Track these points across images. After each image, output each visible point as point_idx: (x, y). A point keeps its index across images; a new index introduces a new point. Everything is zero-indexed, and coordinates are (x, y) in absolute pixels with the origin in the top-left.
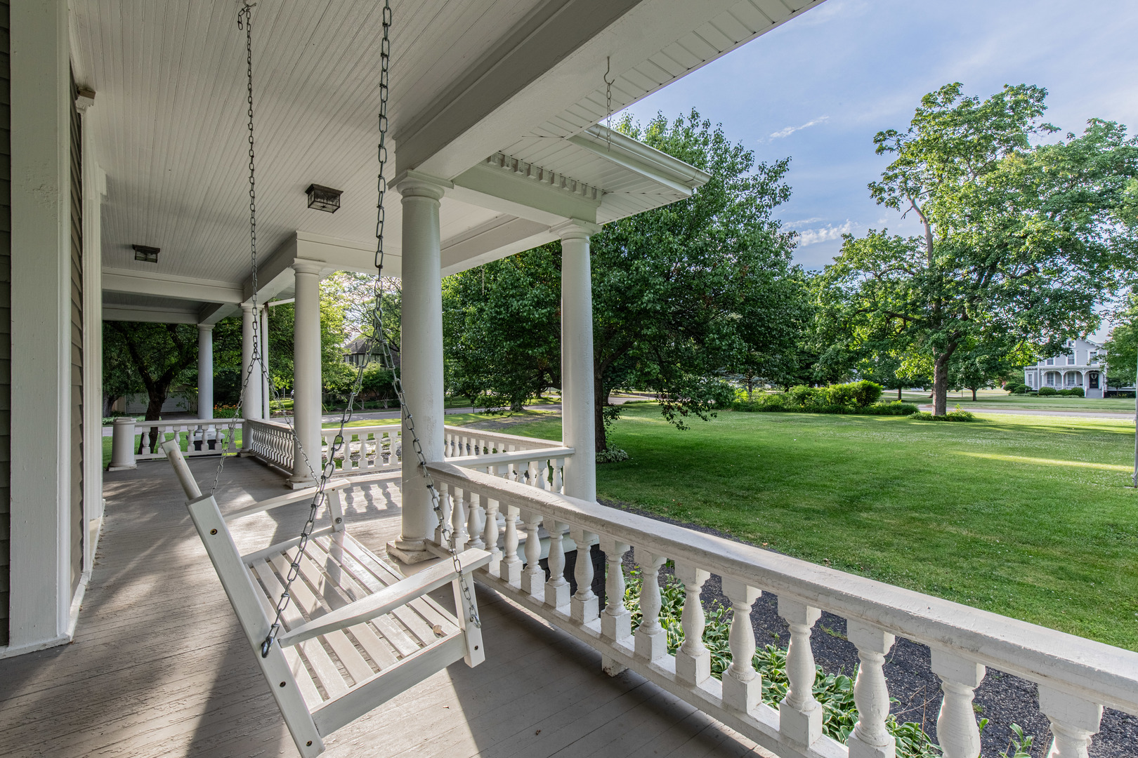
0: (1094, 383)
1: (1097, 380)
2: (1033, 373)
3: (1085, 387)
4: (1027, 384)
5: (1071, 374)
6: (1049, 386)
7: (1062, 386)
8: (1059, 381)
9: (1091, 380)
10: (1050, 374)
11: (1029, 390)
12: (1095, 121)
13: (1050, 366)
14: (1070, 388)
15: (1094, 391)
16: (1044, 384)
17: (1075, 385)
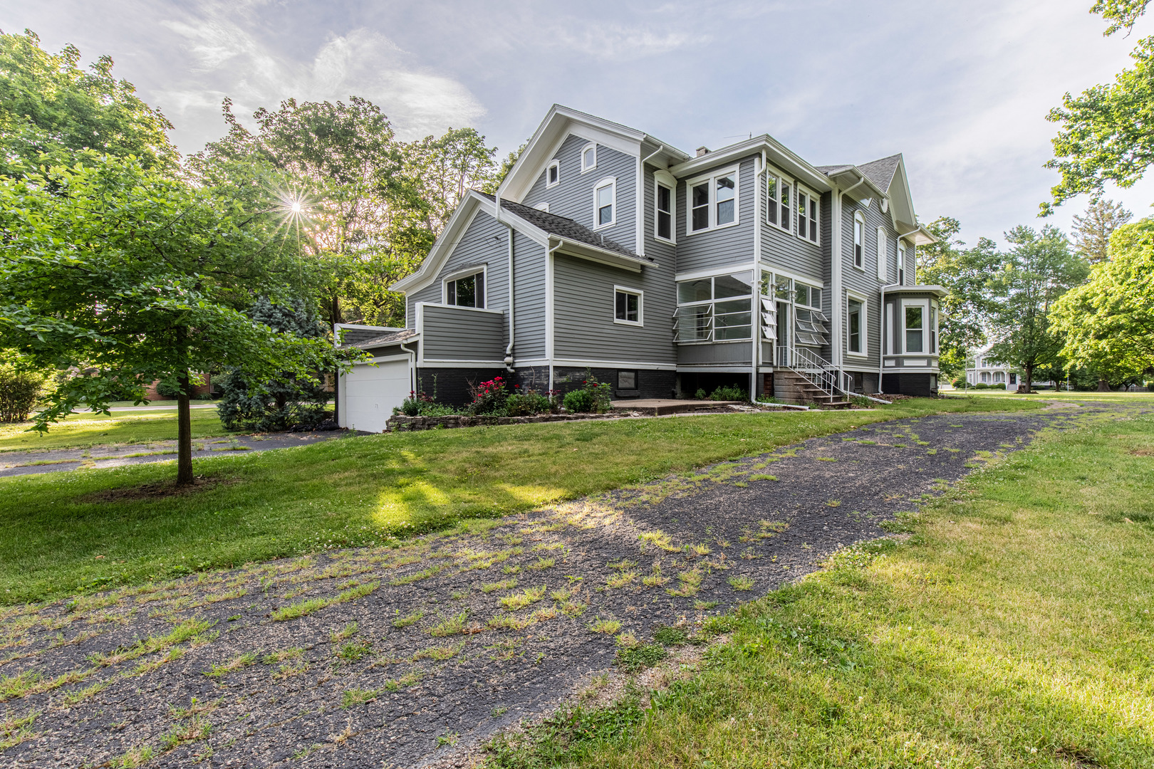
0: (1013, 381)
1: (1015, 378)
2: (972, 373)
3: (1007, 383)
4: (969, 382)
5: (997, 374)
6: (984, 383)
7: (992, 382)
8: (990, 379)
9: (1011, 378)
10: (984, 374)
11: (969, 385)
12: (982, 238)
13: (984, 368)
14: (997, 384)
15: (1013, 386)
16: (980, 381)
17: (1000, 382)
